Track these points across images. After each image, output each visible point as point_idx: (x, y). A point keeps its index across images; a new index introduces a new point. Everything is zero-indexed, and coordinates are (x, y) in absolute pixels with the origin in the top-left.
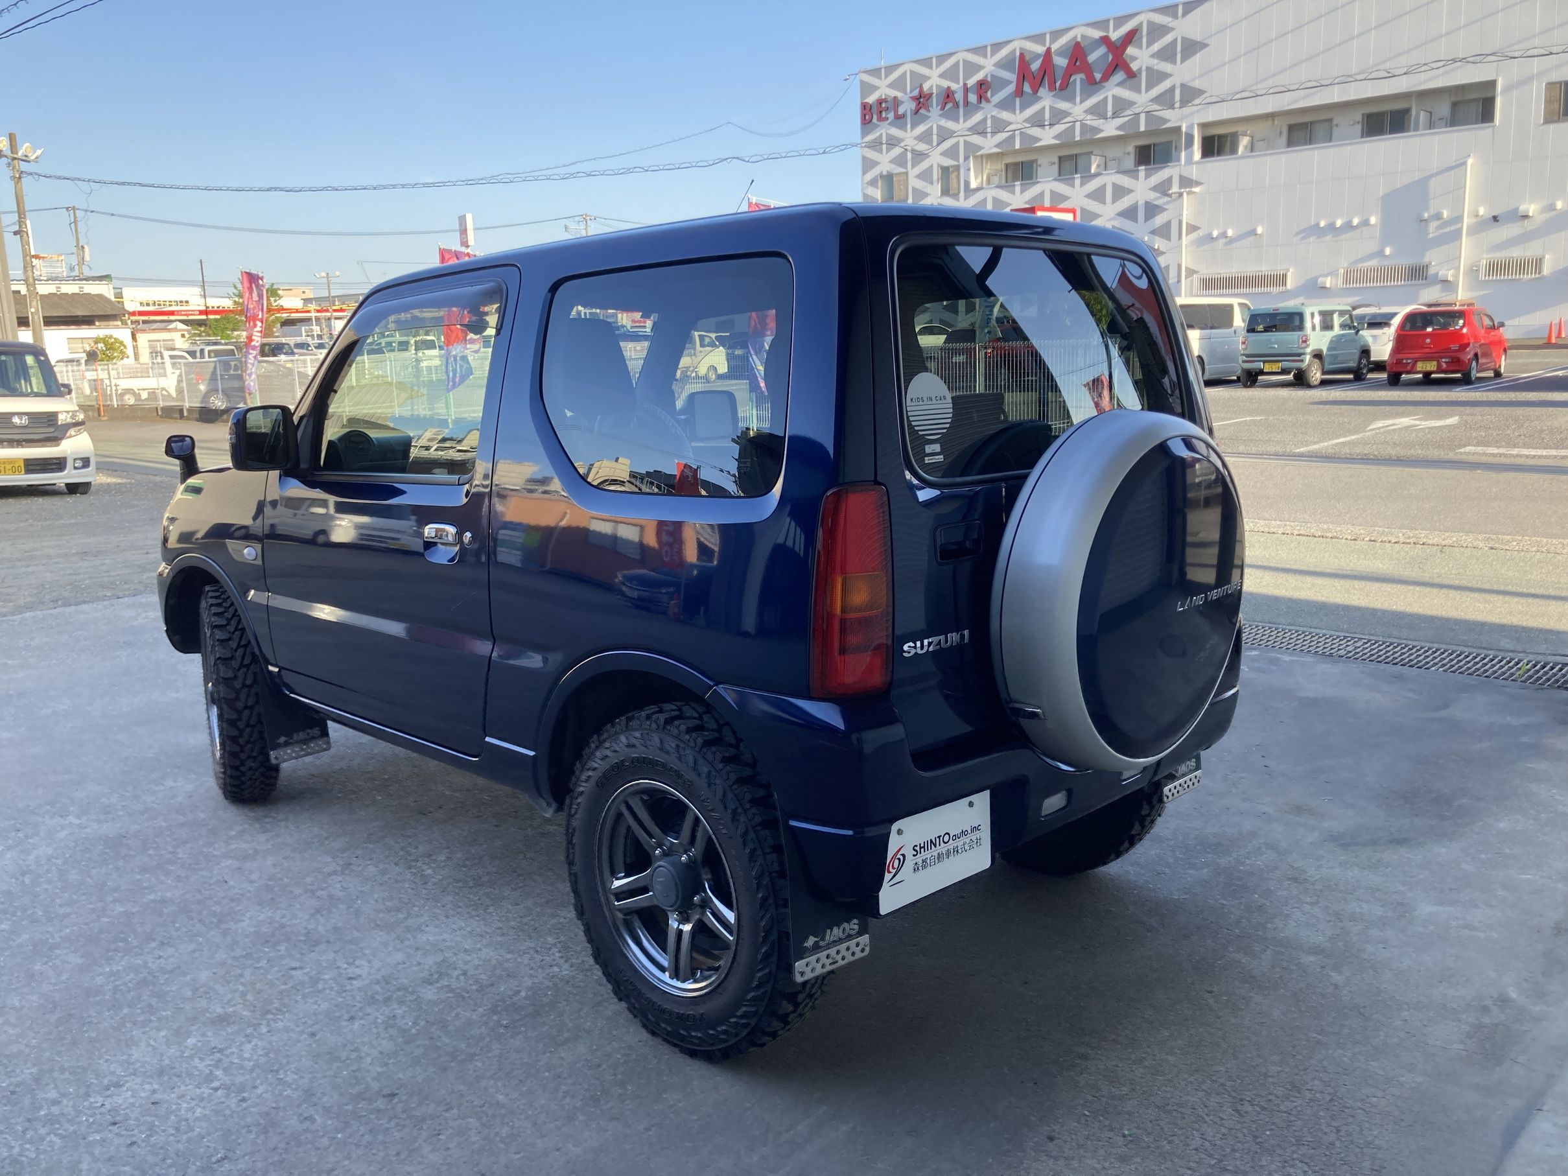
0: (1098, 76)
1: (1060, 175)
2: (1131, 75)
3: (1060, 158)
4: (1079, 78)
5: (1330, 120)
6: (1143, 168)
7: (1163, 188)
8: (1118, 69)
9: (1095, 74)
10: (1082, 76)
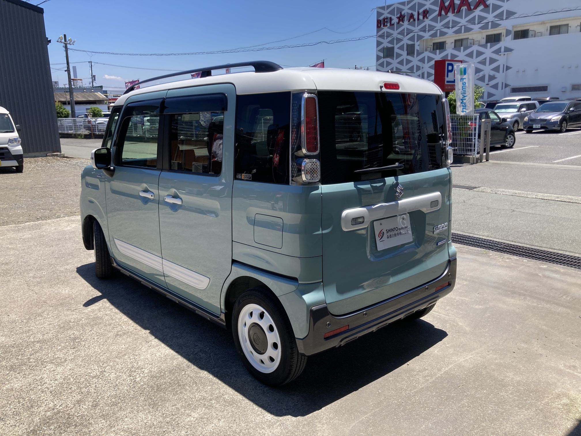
0: (472, 7)
1: (455, 47)
2: (487, 6)
3: (455, 41)
4: (464, 8)
5: (568, 25)
6: (489, 44)
7: (498, 52)
8: (481, 4)
9: (471, 7)
10: (466, 7)
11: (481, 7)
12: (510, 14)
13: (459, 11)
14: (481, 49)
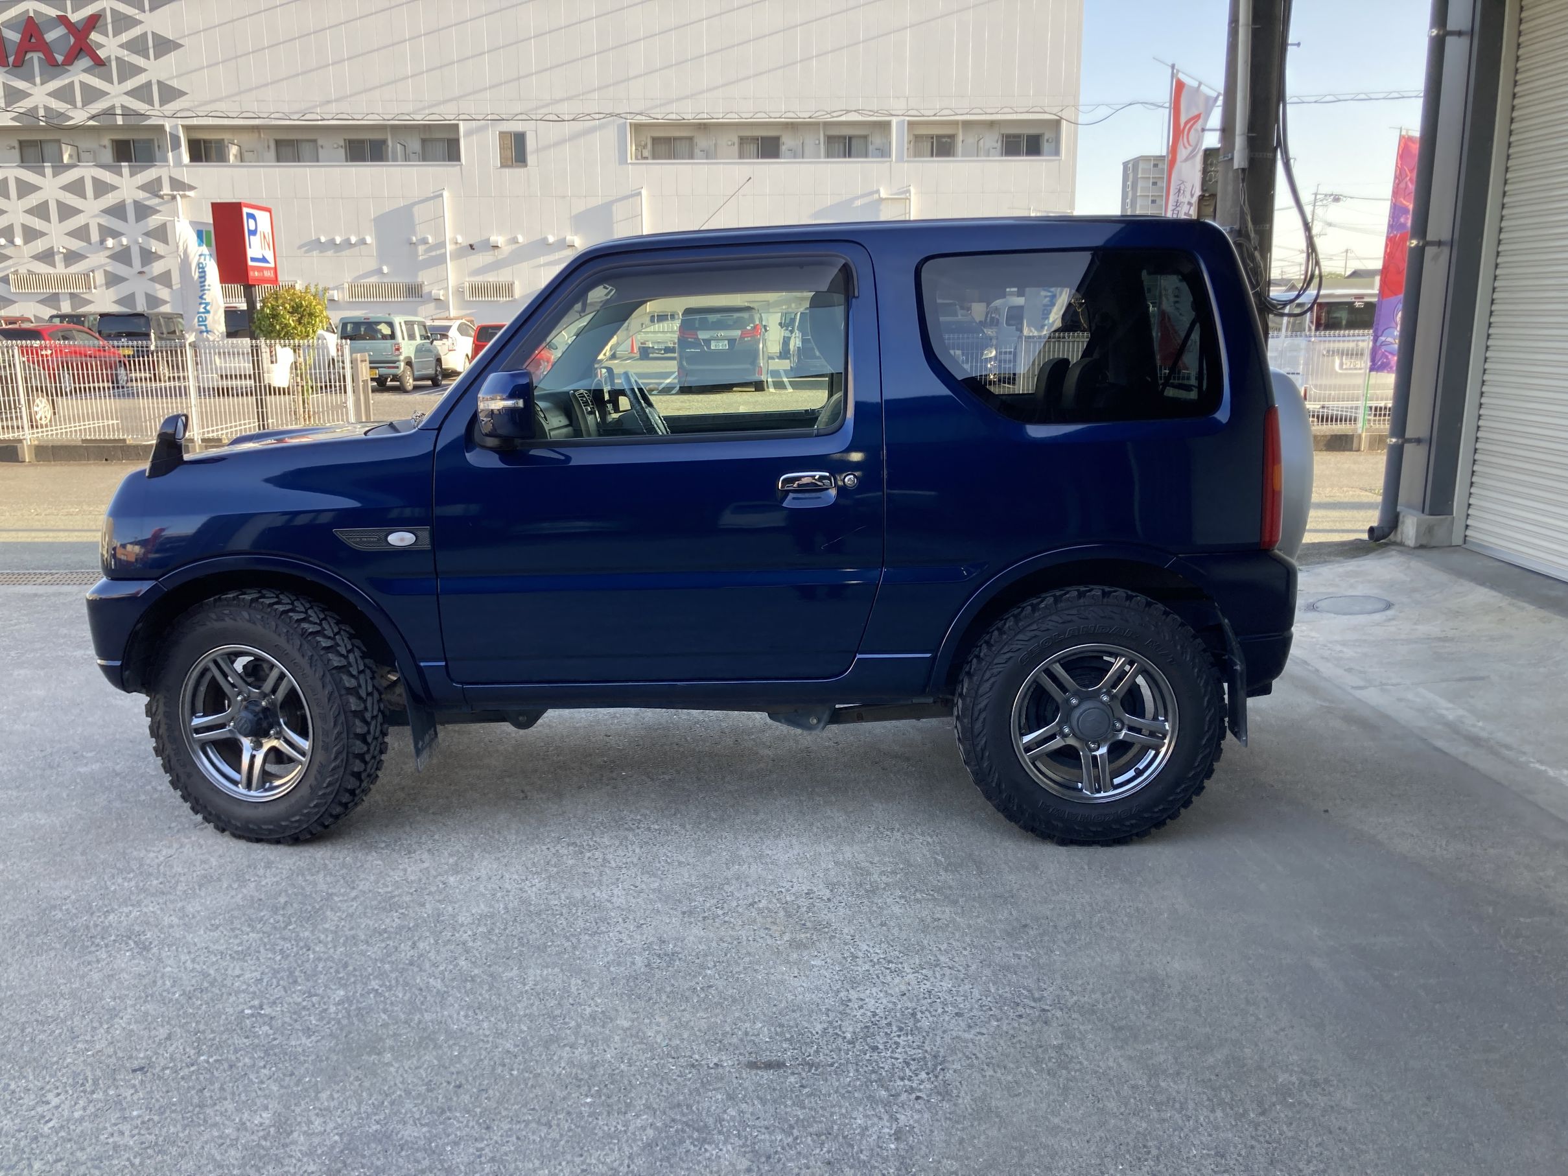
0: (60, 58)
1: (22, 162)
2: (99, 63)
3: (21, 142)
4: (35, 57)
5: (315, 141)
6: (127, 164)
7: (153, 188)
8: (82, 54)
9: (56, 55)
10: (42, 56)
11: (85, 62)
12: (169, 93)
13: (19, 63)
14: (107, 176)
